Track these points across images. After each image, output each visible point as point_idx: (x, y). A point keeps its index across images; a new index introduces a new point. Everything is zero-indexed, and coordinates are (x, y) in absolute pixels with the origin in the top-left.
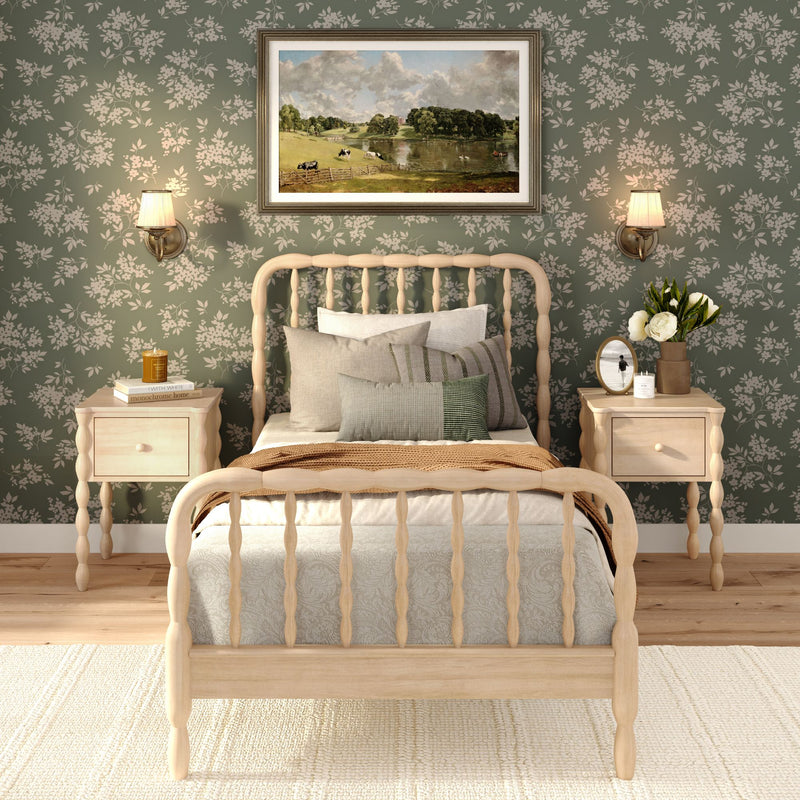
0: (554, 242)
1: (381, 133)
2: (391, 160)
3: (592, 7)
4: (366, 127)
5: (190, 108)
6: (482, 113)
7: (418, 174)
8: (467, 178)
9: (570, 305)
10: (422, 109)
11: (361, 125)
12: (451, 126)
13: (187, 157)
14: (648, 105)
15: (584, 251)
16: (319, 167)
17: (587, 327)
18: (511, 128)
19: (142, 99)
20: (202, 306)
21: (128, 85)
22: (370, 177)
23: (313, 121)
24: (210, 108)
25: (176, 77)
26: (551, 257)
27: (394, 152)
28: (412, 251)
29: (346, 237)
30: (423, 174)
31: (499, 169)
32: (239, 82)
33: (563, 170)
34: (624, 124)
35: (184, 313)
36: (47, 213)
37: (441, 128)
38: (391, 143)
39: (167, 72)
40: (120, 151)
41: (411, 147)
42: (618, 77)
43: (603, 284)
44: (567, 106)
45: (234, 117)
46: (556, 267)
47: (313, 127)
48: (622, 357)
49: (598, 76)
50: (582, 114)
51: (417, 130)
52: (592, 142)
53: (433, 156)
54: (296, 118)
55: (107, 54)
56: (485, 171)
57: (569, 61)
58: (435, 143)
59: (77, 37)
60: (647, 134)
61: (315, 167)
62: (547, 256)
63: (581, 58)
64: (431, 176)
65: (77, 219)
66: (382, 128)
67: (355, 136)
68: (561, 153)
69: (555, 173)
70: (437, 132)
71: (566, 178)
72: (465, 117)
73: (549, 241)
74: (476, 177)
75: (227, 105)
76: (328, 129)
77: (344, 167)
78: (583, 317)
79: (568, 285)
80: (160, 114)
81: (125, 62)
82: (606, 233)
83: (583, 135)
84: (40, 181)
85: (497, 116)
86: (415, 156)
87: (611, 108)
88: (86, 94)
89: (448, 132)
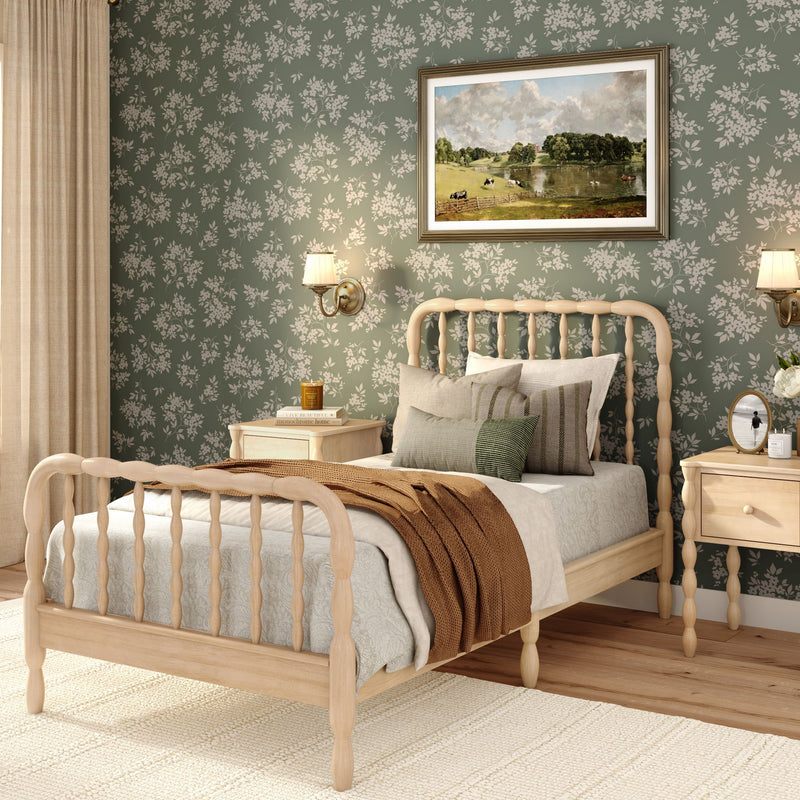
0: (682, 289)
1: (519, 161)
2: (529, 187)
3: (720, 39)
4: (508, 156)
5: (367, 163)
6: (611, 137)
7: (553, 201)
8: (598, 203)
9: (699, 356)
10: (557, 135)
11: (503, 154)
12: (582, 151)
13: (365, 208)
14: (780, 140)
15: (713, 299)
16: (468, 197)
17: (717, 380)
18: (639, 151)
19: (331, 158)
20: (377, 345)
21: (322, 146)
22: (510, 205)
23: (462, 152)
24: (382, 164)
25: (356, 136)
26: (680, 305)
27: (532, 180)
28: (548, 297)
29: (492, 283)
30: (557, 201)
31: (627, 194)
32: (405, 137)
33: (692, 213)
34: (754, 162)
35: (362, 351)
36: (264, 260)
37: (574, 154)
38: (529, 171)
39: (350, 131)
40: (316, 205)
41: (547, 174)
42: (748, 112)
43: (732, 335)
44: (695, 146)
45: (401, 171)
46: (684, 316)
47: (463, 158)
48: (756, 413)
49: (727, 113)
50: (711, 153)
51: (552, 157)
52: (721, 183)
53: (566, 183)
54: (449, 151)
55: (306, 119)
56: (614, 196)
57: (697, 98)
58: (568, 169)
59: (285, 105)
60: (779, 172)
61: (464, 196)
62: (676, 304)
63: (710, 95)
64: (564, 202)
65: (285, 266)
66: (521, 154)
67: (498, 165)
68: (689, 195)
69: (684, 217)
70: (570, 158)
71: (695, 222)
72: (596, 142)
73: (678, 289)
74: (606, 202)
75: (395, 159)
76: (475, 159)
77: (488, 195)
78: (713, 369)
79: (697, 335)
80: (345, 171)
81: (319, 125)
82: (735, 280)
83: (712, 176)
84: (260, 232)
85: (625, 139)
86: (550, 182)
87: (741, 145)
88: (291, 155)
89: (580, 158)
